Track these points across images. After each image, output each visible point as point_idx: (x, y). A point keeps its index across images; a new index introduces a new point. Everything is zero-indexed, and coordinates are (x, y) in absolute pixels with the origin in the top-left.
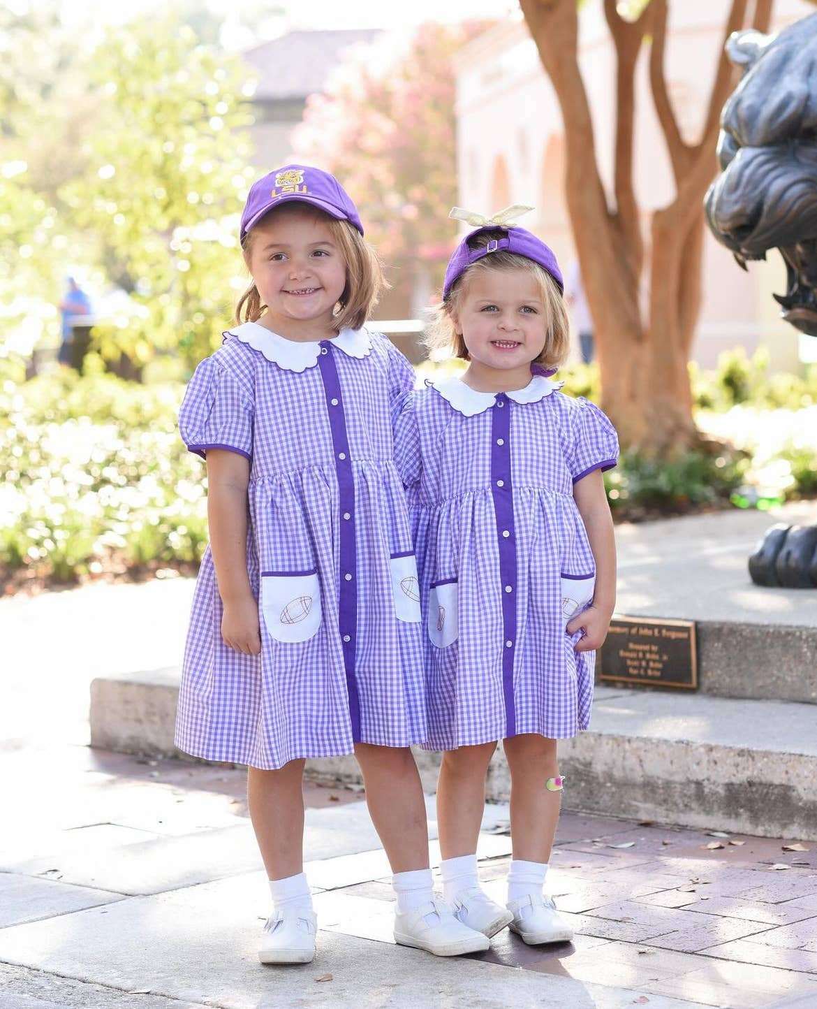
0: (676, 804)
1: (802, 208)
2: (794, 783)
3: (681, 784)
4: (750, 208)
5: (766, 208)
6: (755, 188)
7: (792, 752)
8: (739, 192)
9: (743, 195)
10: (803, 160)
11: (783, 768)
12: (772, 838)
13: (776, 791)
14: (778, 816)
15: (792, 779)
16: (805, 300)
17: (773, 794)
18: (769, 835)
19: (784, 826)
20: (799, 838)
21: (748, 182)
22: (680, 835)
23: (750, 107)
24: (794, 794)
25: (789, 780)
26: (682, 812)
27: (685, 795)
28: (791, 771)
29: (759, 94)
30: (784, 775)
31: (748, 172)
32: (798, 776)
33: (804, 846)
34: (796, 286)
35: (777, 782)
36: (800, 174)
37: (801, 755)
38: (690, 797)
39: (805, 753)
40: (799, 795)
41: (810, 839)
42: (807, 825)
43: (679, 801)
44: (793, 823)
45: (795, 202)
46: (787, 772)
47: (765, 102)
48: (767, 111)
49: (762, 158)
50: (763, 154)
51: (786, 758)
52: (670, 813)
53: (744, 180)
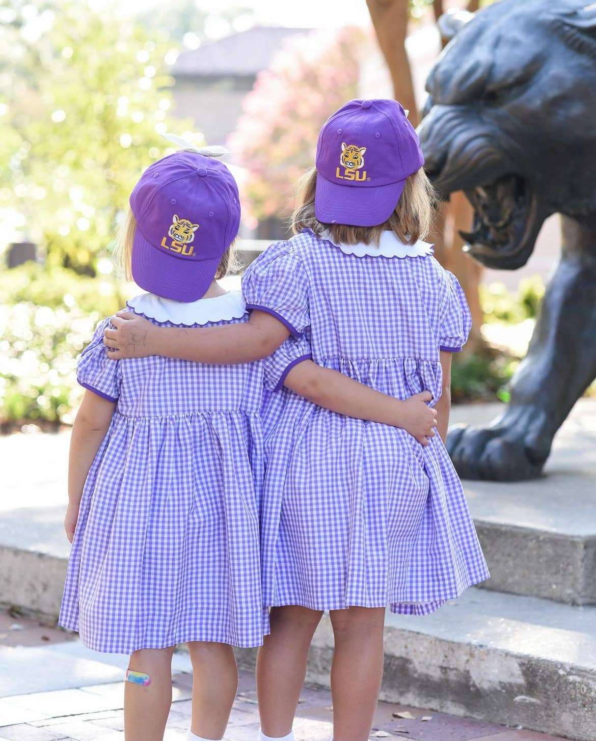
0: (316, 666)
1: (480, 159)
2: (411, 656)
3: (322, 649)
4: (437, 157)
5: (450, 156)
6: (443, 139)
7: (412, 629)
8: (429, 142)
9: (431, 146)
10: (486, 118)
11: (403, 643)
12: (391, 703)
13: (397, 662)
14: (397, 685)
15: (410, 654)
16: (485, 237)
17: (394, 665)
18: (389, 700)
19: (402, 694)
20: (413, 705)
21: (437, 135)
22: (316, 695)
23: (445, 72)
24: (411, 666)
25: (407, 654)
26: (321, 673)
27: (324, 659)
28: (409, 646)
29: (454, 60)
30: (403, 649)
31: (437, 127)
32: (415, 651)
33: (412, 713)
34: (479, 226)
35: (397, 654)
36: (481, 130)
37: (418, 633)
38: (328, 662)
39: (423, 631)
40: (414, 667)
41: (422, 707)
42: (419, 695)
43: (319, 664)
44: (408, 691)
45: (475, 153)
46: (406, 647)
47: (458, 67)
48: (458, 75)
49: (450, 115)
50: (453, 111)
51: (406, 634)
52: (311, 674)
53: (434, 133)
